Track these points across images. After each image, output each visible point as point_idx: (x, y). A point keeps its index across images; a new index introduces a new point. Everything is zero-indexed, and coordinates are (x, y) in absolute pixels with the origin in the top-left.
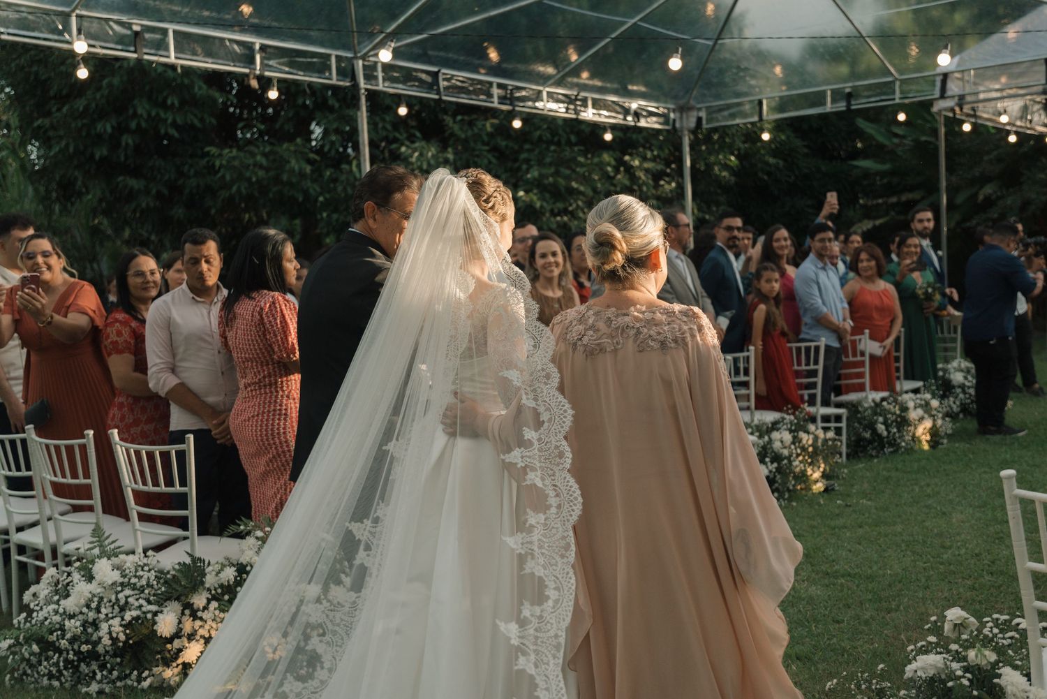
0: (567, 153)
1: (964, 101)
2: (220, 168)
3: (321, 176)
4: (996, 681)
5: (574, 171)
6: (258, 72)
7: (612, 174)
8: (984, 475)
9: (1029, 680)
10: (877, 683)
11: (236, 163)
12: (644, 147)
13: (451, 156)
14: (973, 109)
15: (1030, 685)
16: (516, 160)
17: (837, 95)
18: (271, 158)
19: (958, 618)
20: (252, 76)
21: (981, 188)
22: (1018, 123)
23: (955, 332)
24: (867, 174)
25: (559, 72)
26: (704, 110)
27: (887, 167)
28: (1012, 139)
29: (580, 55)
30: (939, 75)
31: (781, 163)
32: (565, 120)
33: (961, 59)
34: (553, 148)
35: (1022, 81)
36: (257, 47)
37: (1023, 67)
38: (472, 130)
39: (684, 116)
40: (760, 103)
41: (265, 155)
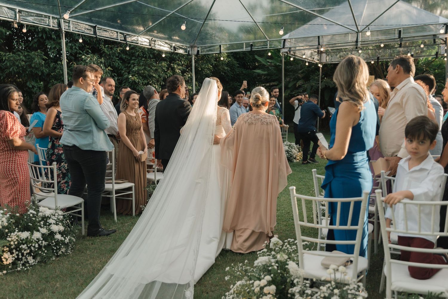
0: (149, 61)
1: (291, 50)
2: (5, 60)
3: (49, 66)
4: (287, 266)
5: (151, 68)
6: (17, 21)
7: (166, 70)
8: (293, 183)
9: (298, 266)
10: (245, 267)
11: (12, 59)
12: (178, 61)
13: (103, 61)
14: (294, 53)
15: (299, 268)
16: (129, 63)
17: (248, 45)
18: (27, 57)
19: (275, 241)
20: (15, 23)
21: (297, 81)
22: (309, 59)
23: (286, 132)
24: (259, 75)
25: (144, 29)
26: (200, 47)
27: (266, 73)
28: (307, 64)
29: (153, 24)
30: (283, 40)
31: (229, 69)
32: (148, 49)
33: (290, 34)
34: (143, 59)
35: (310, 44)
36: (17, 11)
37: (311, 39)
38: (112, 51)
39: (193, 49)
40: (220, 46)
41: (25, 56)
